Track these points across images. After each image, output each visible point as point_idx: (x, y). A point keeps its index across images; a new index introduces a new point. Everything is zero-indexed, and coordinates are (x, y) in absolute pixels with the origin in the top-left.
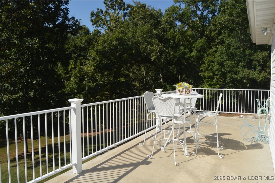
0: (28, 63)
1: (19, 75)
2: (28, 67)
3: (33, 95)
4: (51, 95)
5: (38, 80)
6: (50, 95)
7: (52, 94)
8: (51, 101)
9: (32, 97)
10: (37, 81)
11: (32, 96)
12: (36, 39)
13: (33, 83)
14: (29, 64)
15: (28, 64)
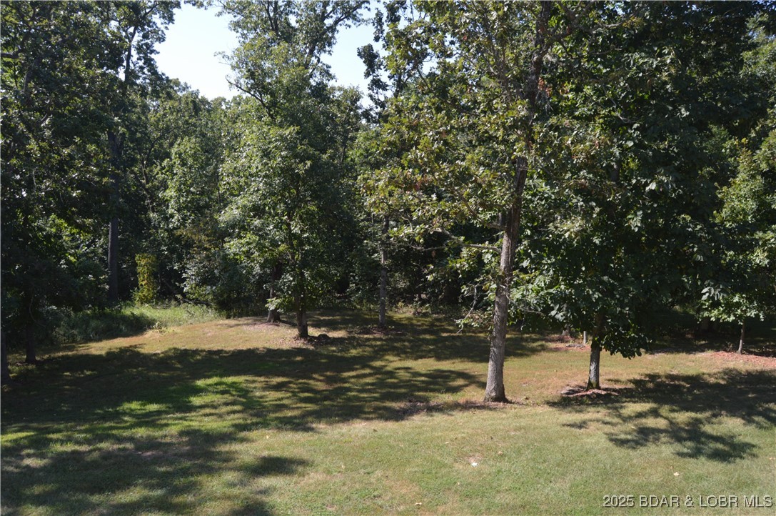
0: (632, 130)
1: (604, 165)
2: (628, 139)
3: (639, 225)
4: (693, 229)
5: (662, 181)
6: (690, 229)
7: (699, 227)
8: (693, 247)
9: (636, 230)
10: (660, 183)
11: (637, 226)
12: (669, 54)
13: (647, 189)
14: (634, 133)
15: (629, 131)
